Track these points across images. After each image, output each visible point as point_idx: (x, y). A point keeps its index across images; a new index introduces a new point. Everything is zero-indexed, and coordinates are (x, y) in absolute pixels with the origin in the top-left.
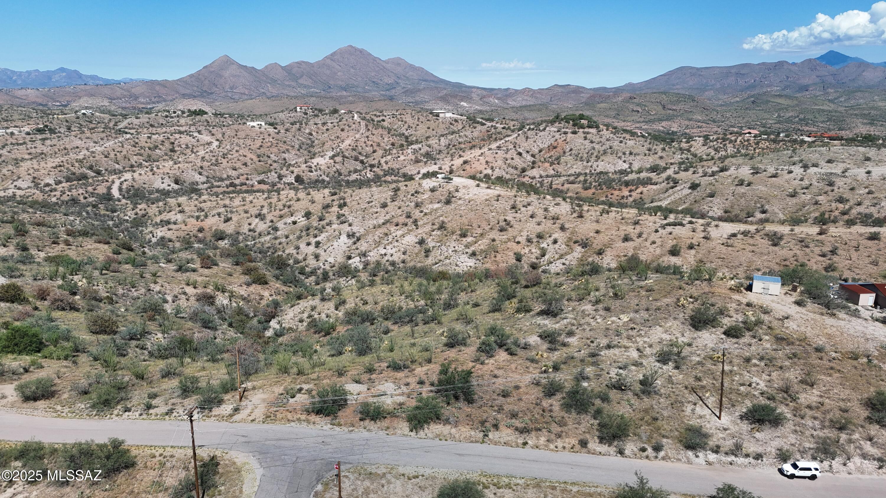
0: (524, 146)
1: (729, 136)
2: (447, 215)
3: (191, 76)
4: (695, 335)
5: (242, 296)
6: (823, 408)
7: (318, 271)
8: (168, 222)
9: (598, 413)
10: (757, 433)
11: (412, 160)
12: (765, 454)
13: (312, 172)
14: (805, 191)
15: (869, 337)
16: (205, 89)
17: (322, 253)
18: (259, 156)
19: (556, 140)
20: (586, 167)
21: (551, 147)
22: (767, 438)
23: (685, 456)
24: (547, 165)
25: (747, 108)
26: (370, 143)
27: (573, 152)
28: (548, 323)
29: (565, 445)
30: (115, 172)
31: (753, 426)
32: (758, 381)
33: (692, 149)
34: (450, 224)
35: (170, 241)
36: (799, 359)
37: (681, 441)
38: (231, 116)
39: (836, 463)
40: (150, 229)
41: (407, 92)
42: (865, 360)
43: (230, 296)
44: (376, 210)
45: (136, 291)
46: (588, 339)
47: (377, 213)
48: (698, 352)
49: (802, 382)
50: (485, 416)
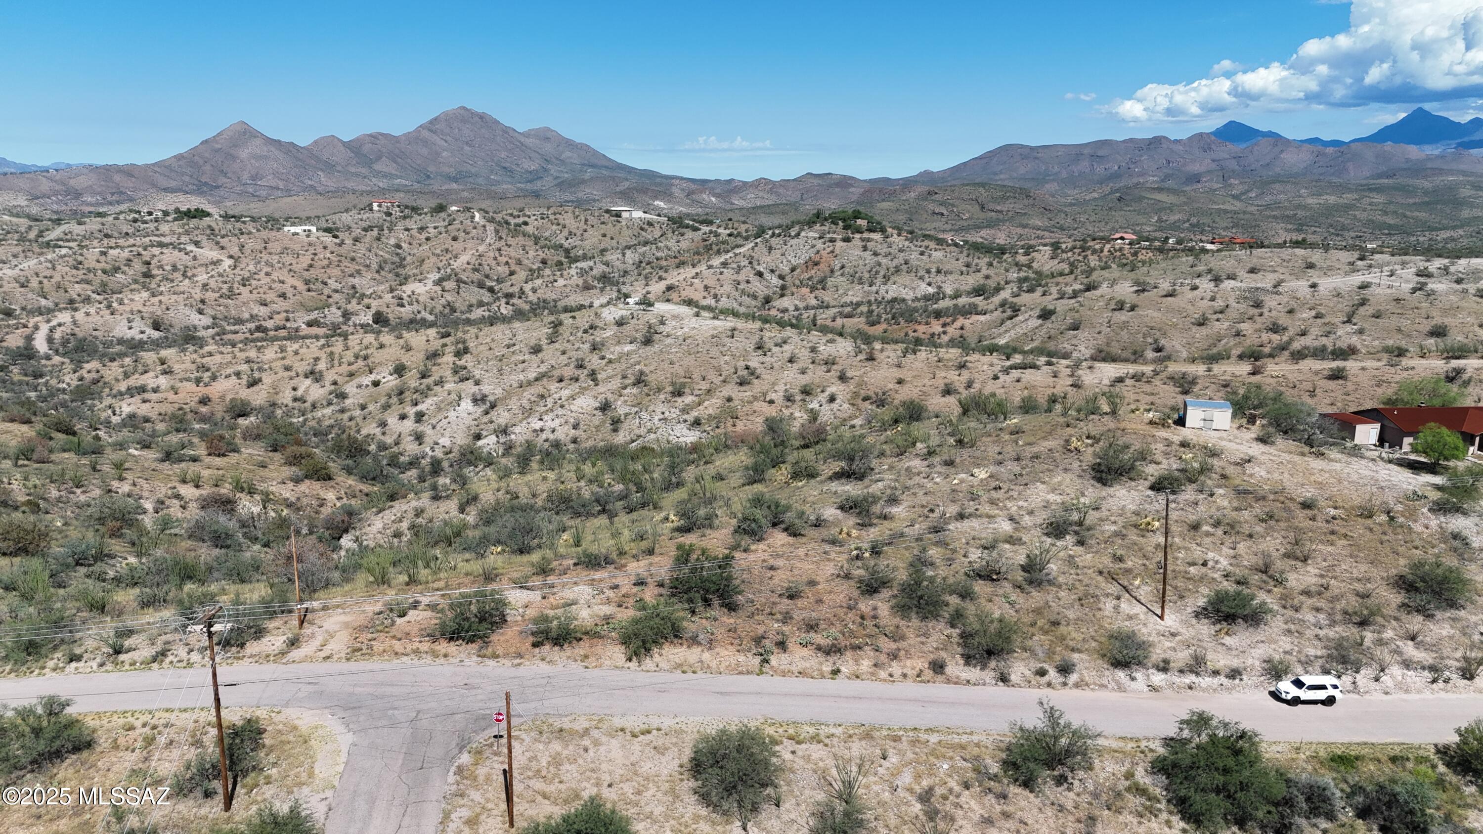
0: (766, 261)
1: (1091, 244)
2: (647, 362)
3: (179, 157)
4: (1104, 494)
5: (286, 500)
6: (1328, 594)
7: (423, 461)
8: (142, 389)
9: (957, 617)
10: (1227, 638)
11: (578, 286)
12: (1245, 669)
13: (403, 306)
14: (1220, 316)
15: (1383, 484)
16: (204, 179)
17: (428, 430)
18: (307, 282)
19: (818, 252)
20: (869, 293)
21: (810, 263)
22: (1244, 644)
23: (1113, 680)
24: (805, 290)
25: (1110, 208)
26: (503, 259)
27: (847, 270)
28: (851, 489)
29: (905, 671)
30: (40, 311)
31: (1218, 627)
32: (1217, 558)
33: (1035, 265)
34: (654, 376)
35: (147, 420)
36: (1277, 521)
37: (1104, 656)
38: (253, 219)
39: (1364, 678)
40: (108, 401)
41: (562, 185)
42: (1384, 518)
43: (263, 501)
44: (521, 358)
45: (84, 492)
46: (923, 506)
47: (524, 362)
48: (1113, 518)
49: (1287, 556)
50: (760, 630)
